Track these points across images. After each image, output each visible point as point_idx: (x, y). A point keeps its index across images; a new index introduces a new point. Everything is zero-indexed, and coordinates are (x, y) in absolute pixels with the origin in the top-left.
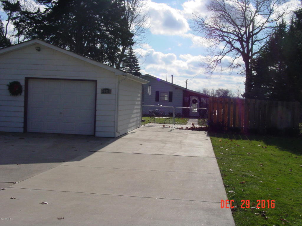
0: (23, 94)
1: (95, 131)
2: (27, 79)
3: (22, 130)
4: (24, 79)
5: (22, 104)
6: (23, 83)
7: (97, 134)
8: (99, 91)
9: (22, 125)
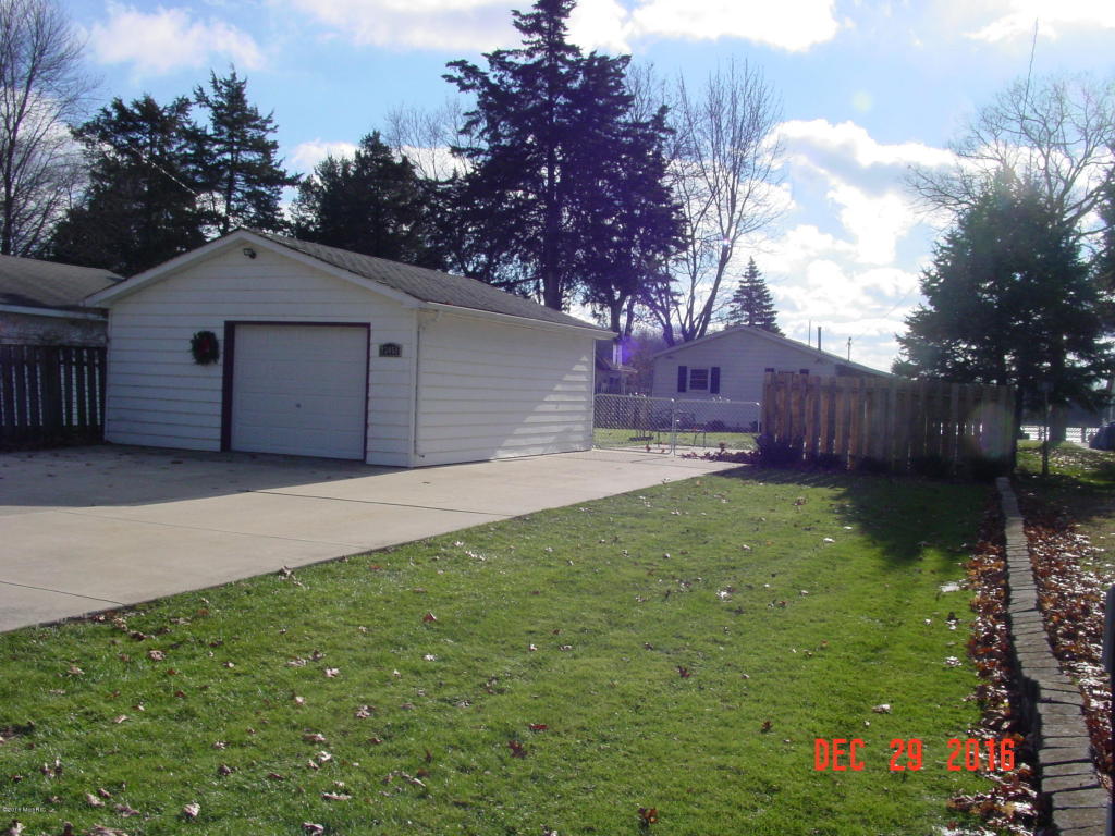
0: (221, 361)
1: (365, 452)
2: (230, 327)
3: (217, 446)
4: (223, 324)
5: (219, 384)
6: (220, 335)
7: (371, 459)
8: (375, 350)
9: (217, 434)
